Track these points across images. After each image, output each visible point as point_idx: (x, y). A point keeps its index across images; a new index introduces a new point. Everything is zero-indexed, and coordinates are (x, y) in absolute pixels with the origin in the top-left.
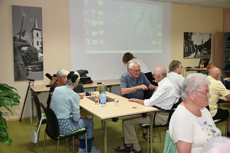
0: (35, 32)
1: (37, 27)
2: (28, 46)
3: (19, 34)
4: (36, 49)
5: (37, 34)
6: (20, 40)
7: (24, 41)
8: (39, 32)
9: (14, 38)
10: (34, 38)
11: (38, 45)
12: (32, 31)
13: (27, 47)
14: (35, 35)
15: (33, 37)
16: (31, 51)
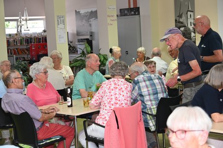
0: (189, 13)
1: (190, 9)
2: (185, 26)
3: (178, 16)
4: (189, 29)
5: (191, 15)
6: (179, 22)
7: (182, 23)
8: (192, 13)
9: (176, 20)
10: (189, 20)
11: (191, 25)
12: (187, 13)
13: (183, 28)
14: (189, 17)
15: (187, 19)
16: (186, 31)
